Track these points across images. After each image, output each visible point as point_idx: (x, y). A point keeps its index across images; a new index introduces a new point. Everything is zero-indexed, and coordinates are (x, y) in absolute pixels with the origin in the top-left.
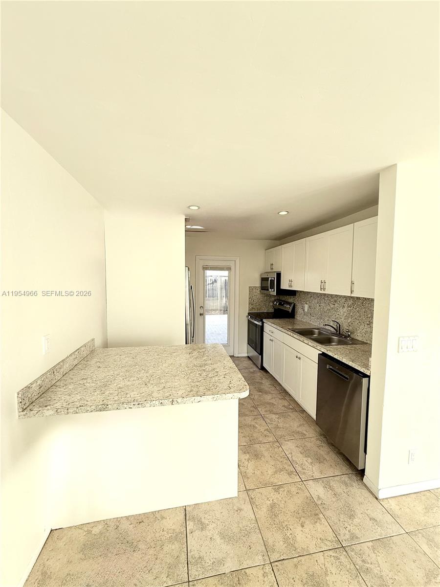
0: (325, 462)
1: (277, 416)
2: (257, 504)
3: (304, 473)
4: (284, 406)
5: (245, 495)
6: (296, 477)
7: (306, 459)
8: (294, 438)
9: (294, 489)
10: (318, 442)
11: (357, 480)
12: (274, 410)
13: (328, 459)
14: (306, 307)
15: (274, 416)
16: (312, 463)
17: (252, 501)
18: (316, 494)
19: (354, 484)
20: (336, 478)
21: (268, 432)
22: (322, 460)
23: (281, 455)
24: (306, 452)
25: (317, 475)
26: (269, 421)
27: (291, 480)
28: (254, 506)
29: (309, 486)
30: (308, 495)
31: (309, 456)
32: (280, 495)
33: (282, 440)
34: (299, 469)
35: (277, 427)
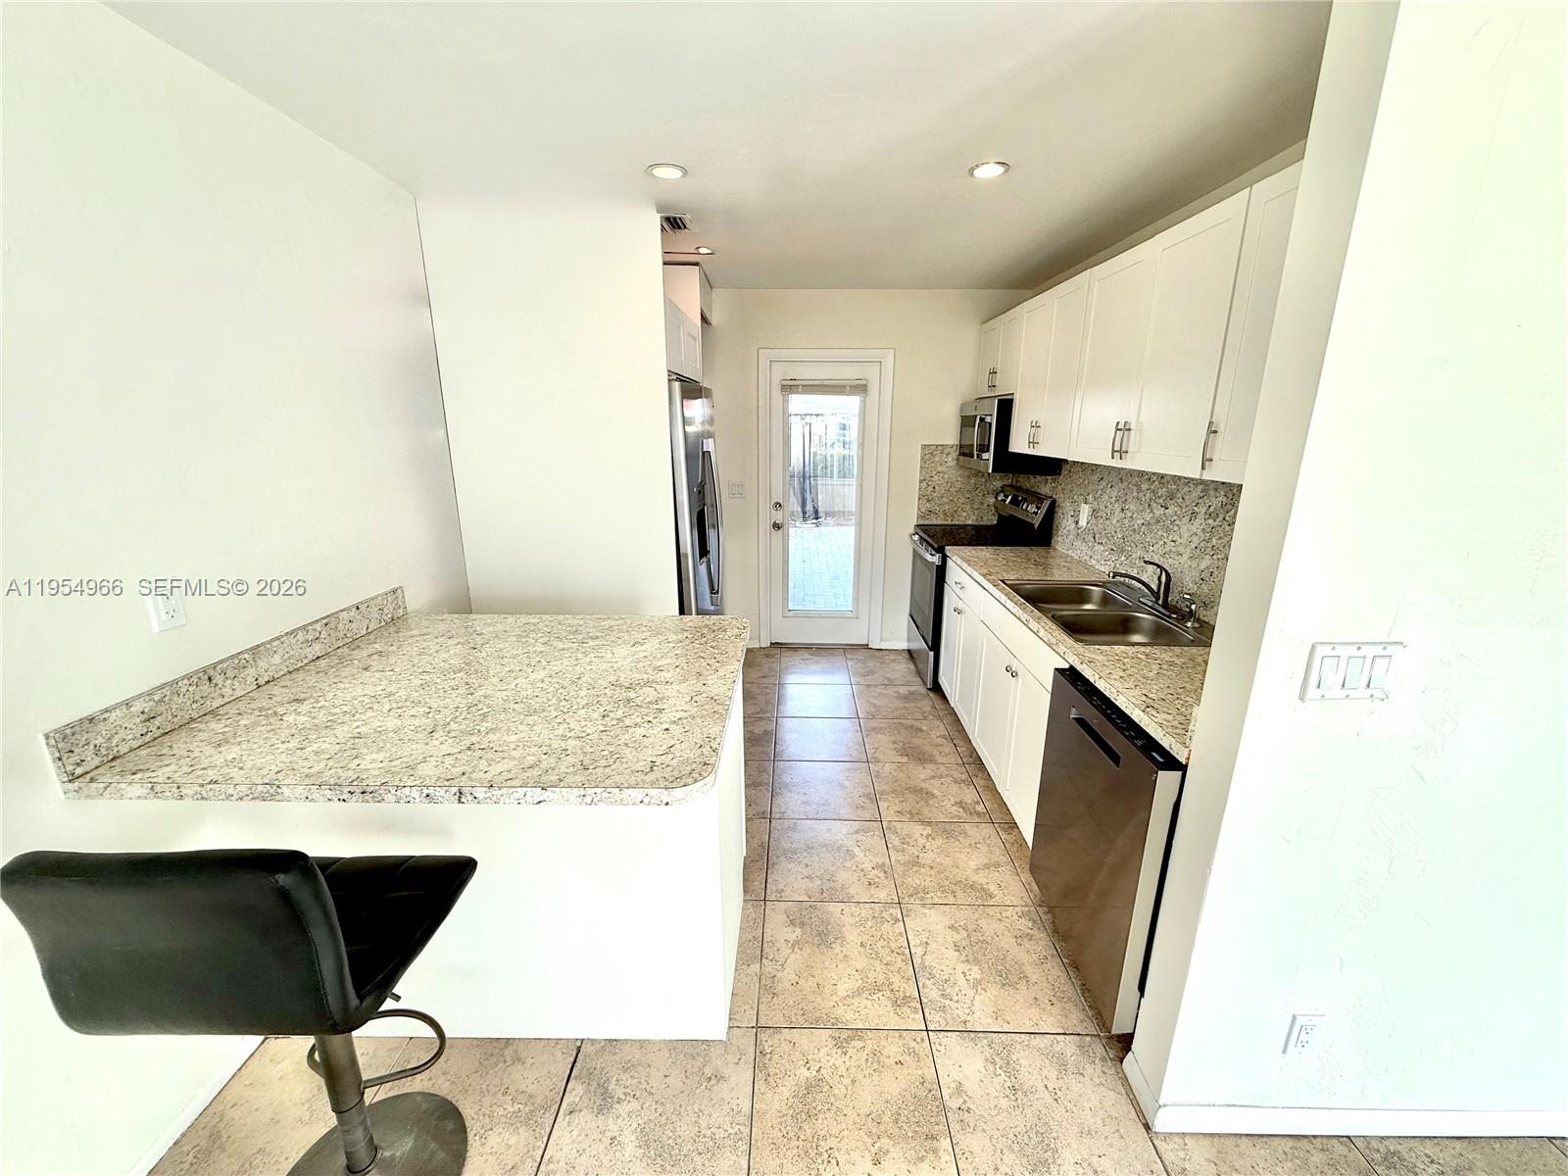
0: (1022, 985)
1: (929, 830)
2: (772, 1071)
3: (943, 1009)
4: (960, 804)
5: (747, 1041)
6: (912, 1016)
7: (964, 967)
8: (952, 900)
9: (893, 1049)
10: (1024, 925)
11: (1103, 1060)
12: (926, 811)
13: (1034, 978)
14: (1085, 511)
15: (918, 831)
16: (977, 983)
17: (760, 1062)
18: (957, 1075)
19: (1089, 1070)
20: (1037, 1041)
21: (882, 875)
22: (1014, 979)
23: (893, 945)
24: (974, 947)
25: (981, 1020)
26: (897, 842)
27: (893, 1022)
28: (760, 1076)
29: (942, 1049)
30: (930, 1074)
31: (977, 961)
32: (847, 1059)
33: (913, 904)
34: (931, 993)
35: (916, 862)
